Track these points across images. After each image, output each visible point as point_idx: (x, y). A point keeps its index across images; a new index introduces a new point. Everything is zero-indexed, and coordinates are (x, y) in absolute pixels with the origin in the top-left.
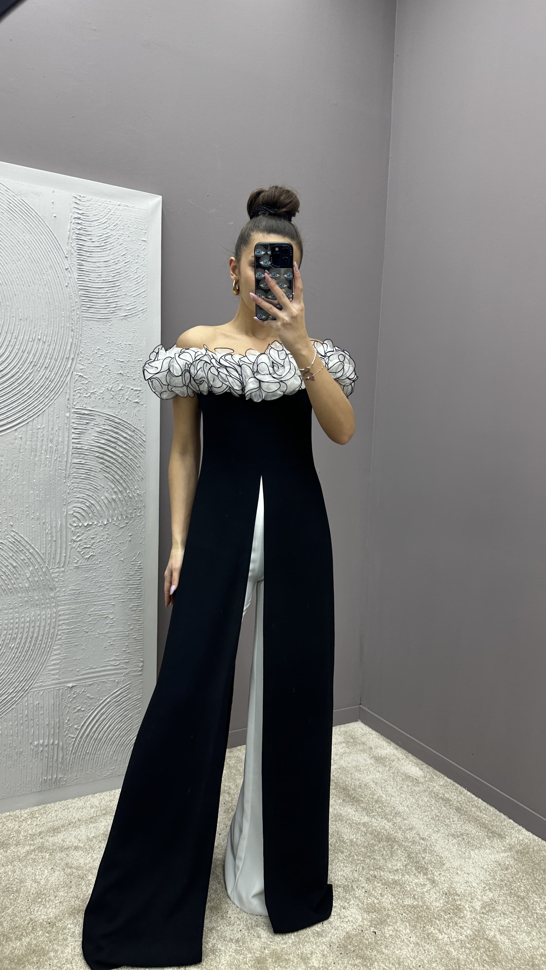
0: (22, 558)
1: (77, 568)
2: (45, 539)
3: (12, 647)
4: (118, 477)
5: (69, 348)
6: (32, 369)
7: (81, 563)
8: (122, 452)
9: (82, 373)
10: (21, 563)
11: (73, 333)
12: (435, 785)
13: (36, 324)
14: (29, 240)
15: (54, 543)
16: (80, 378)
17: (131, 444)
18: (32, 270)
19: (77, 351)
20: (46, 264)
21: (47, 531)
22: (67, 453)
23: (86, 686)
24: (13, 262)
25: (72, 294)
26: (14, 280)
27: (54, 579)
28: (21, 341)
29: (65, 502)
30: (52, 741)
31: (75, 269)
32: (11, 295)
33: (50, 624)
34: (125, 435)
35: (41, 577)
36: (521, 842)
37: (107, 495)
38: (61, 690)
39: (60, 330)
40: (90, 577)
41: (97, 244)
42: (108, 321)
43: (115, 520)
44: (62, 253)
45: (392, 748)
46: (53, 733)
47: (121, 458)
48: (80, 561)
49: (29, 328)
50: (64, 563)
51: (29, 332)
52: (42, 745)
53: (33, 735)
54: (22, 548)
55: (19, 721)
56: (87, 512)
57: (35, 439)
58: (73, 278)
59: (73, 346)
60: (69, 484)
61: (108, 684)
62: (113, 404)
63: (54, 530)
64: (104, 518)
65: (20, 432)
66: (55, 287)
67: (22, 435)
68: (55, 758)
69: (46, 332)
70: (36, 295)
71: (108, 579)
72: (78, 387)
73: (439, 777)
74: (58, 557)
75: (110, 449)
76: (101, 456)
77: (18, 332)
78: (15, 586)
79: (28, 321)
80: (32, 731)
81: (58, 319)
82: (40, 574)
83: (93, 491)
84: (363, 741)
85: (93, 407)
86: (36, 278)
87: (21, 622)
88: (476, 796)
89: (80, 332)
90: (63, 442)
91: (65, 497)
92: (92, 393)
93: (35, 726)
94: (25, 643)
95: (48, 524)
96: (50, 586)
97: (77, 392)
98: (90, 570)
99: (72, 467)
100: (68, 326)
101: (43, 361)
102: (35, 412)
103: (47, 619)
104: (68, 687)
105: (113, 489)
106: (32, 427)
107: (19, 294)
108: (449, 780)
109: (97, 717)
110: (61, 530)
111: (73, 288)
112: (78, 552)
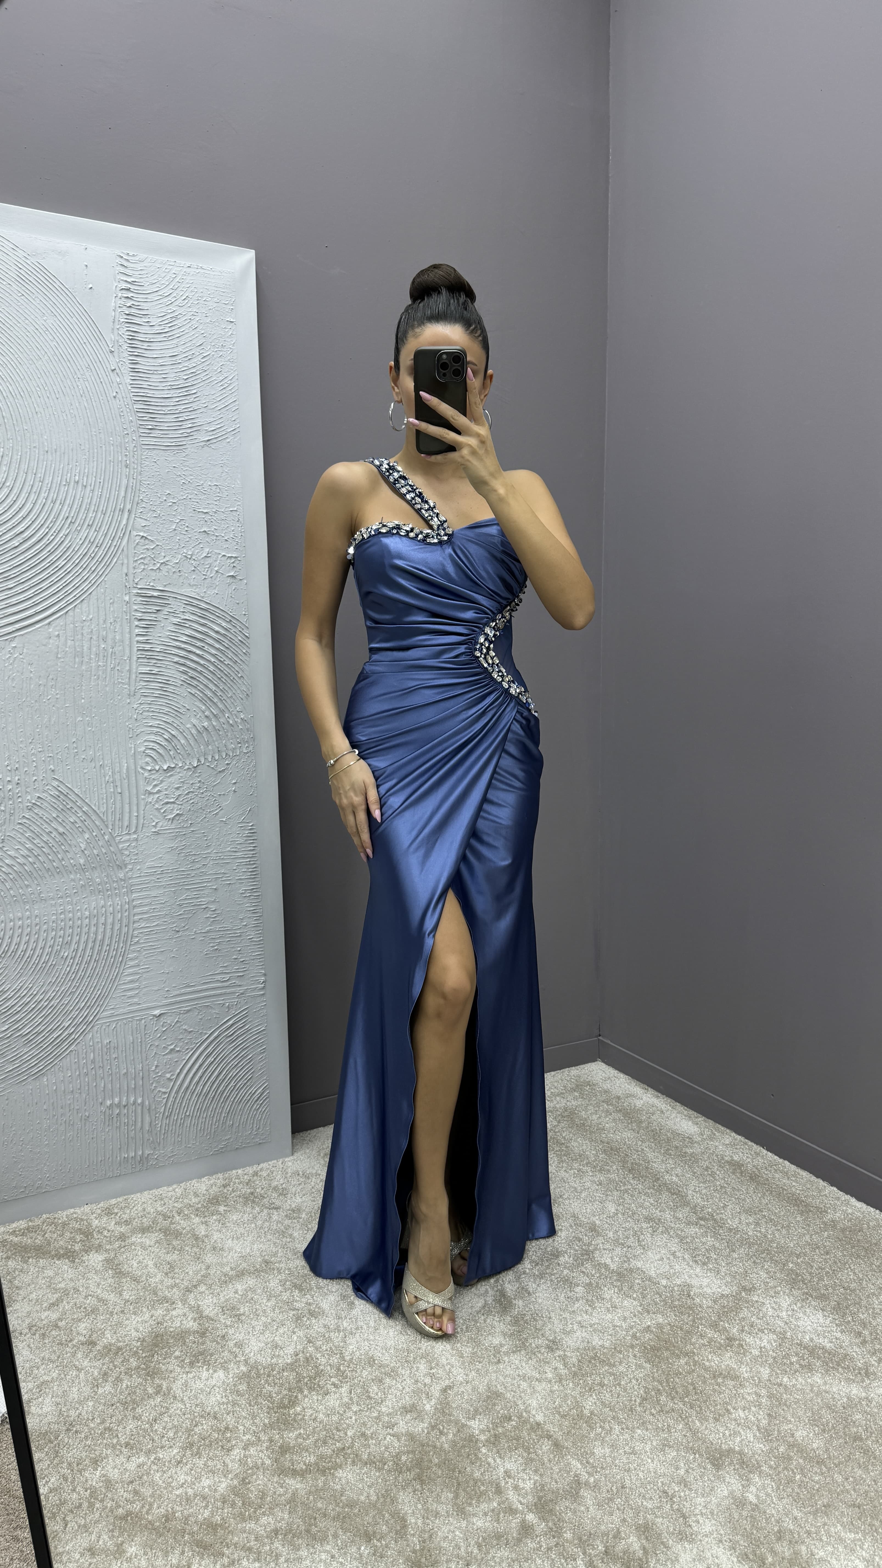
0: (72, 821)
1: (157, 833)
2: (104, 791)
3: (65, 957)
4: (209, 694)
5: (122, 494)
6: (68, 528)
7: (161, 827)
8: (213, 655)
9: (144, 532)
10: (71, 829)
11: (128, 470)
12: (717, 1144)
13: (71, 457)
14: (52, 327)
15: (119, 797)
16: (142, 541)
17: (226, 642)
18: (61, 374)
19: (136, 499)
20: (81, 364)
21: (107, 778)
22: (130, 658)
23: (180, 1013)
24: (31, 362)
25: (125, 408)
26: (34, 390)
27: (123, 851)
28: (49, 485)
29: (131, 733)
30: (132, 1099)
31: (126, 369)
32: (30, 413)
33: (121, 920)
34: (217, 629)
35: (103, 849)
36: (850, 1216)
37: (194, 721)
38: (143, 1021)
39: (108, 467)
40: (177, 848)
41: (157, 329)
42: (181, 450)
43: (210, 760)
44: (106, 346)
45: (649, 1095)
46: (133, 1086)
47: (213, 663)
48: (160, 824)
49: (60, 465)
50: (137, 827)
51: (61, 472)
52: (118, 1105)
53: (104, 1091)
54: (71, 804)
55: (81, 1069)
56: (166, 749)
57: (80, 636)
58: (124, 384)
59: (130, 490)
60: (135, 706)
61: (214, 1009)
62: (195, 580)
63: (117, 777)
64: (193, 758)
65: (56, 626)
66: (97, 399)
67: (58, 631)
68: (139, 1124)
69: (86, 471)
70: (68, 414)
71: (205, 850)
72: (140, 555)
73: (723, 1133)
74: (126, 818)
75: (194, 650)
76: (182, 661)
77: (43, 472)
78: (63, 863)
79: (58, 453)
80: (103, 1085)
81: (104, 449)
82: (100, 844)
83: (173, 715)
84: (605, 1087)
85: (165, 586)
86: (67, 387)
87: (77, 917)
88: (780, 1157)
89: (139, 468)
90: (122, 642)
91: (130, 726)
92: (162, 563)
93: (106, 1076)
94: (84, 950)
95: (107, 768)
96: (117, 863)
97: (139, 562)
98: (176, 837)
99: (138, 679)
100: (120, 459)
101: (85, 515)
102: (78, 596)
103: (116, 912)
104: (154, 1016)
105: (204, 712)
106: (74, 618)
107: (43, 412)
108: (739, 1137)
109: (200, 1061)
110: (128, 777)
111: (125, 399)
112: (157, 809)
